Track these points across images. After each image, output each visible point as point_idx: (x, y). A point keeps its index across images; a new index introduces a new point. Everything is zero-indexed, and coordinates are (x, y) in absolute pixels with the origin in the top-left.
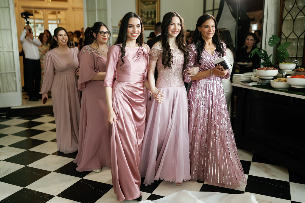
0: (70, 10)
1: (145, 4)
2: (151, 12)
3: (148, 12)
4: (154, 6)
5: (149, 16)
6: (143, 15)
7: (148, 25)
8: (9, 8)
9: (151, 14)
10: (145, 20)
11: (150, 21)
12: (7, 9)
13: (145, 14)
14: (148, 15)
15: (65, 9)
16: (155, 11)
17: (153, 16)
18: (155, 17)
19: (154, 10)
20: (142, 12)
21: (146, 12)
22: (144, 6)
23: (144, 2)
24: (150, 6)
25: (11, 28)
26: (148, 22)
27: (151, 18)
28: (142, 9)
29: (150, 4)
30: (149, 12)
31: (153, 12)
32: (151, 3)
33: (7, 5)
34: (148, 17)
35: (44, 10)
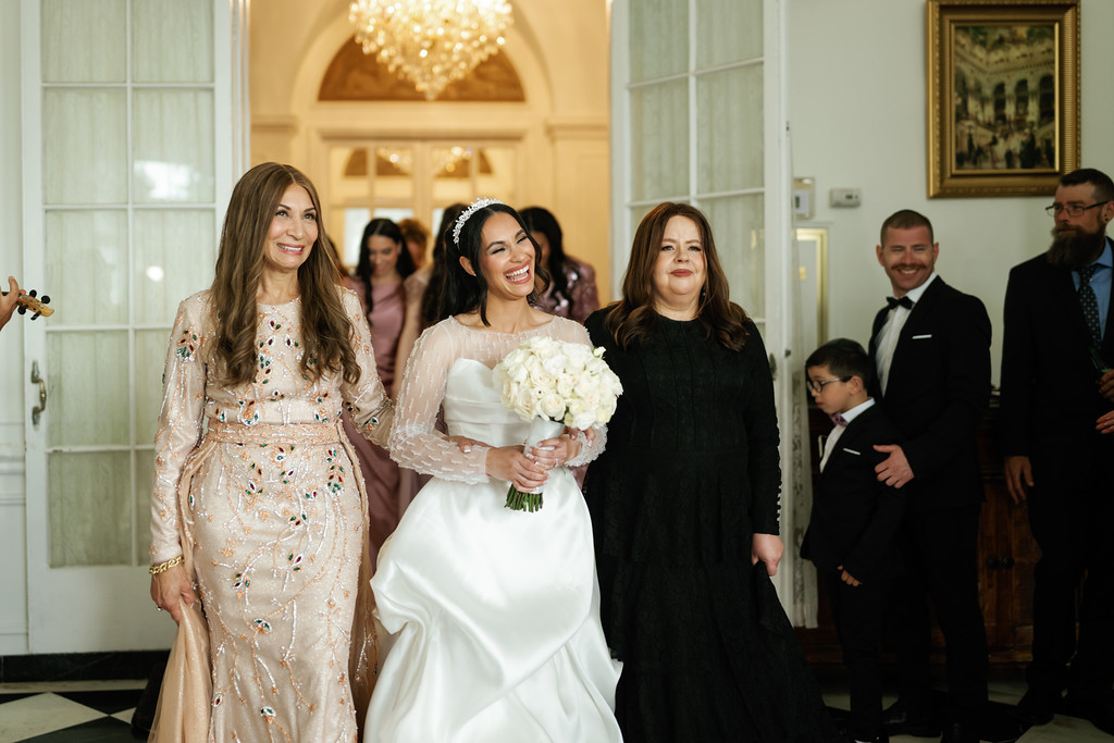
0: (535, 141)
1: (983, 44)
2: (1022, 84)
3: (1000, 88)
4: (1039, 48)
5: (1010, 110)
6: (973, 105)
7: (1002, 167)
8: (211, 90)
9: (1022, 101)
10: (983, 137)
11: (1015, 143)
12: (204, 98)
13: (983, 101)
14: (1000, 105)
15: (511, 138)
16: (1047, 81)
17: (1033, 108)
18: (1047, 114)
19: (1042, 72)
20: (964, 90)
21: (988, 91)
22: (980, 52)
23: (977, 33)
24: (1015, 52)
25: (214, 201)
26: (1001, 149)
27: (1020, 123)
28: (966, 69)
29: (1016, 41)
30: (1010, 89)
31: (1033, 85)
32: (1022, 31)
33: (204, 76)
34: (1001, 117)
35: (418, 146)
